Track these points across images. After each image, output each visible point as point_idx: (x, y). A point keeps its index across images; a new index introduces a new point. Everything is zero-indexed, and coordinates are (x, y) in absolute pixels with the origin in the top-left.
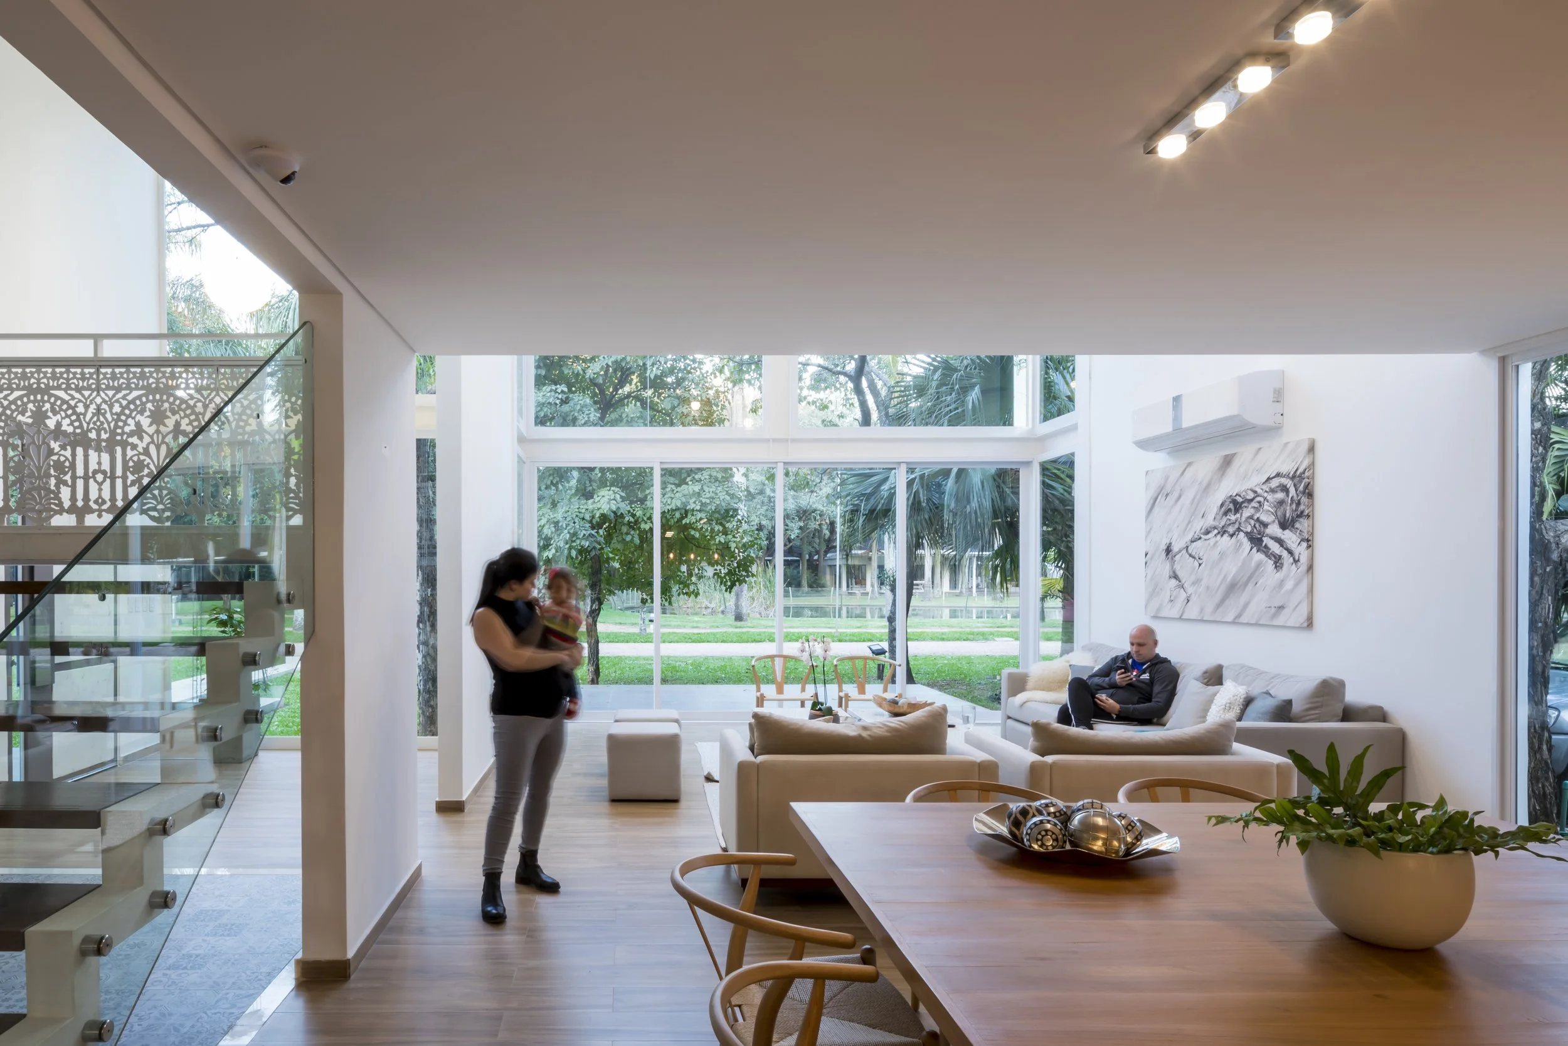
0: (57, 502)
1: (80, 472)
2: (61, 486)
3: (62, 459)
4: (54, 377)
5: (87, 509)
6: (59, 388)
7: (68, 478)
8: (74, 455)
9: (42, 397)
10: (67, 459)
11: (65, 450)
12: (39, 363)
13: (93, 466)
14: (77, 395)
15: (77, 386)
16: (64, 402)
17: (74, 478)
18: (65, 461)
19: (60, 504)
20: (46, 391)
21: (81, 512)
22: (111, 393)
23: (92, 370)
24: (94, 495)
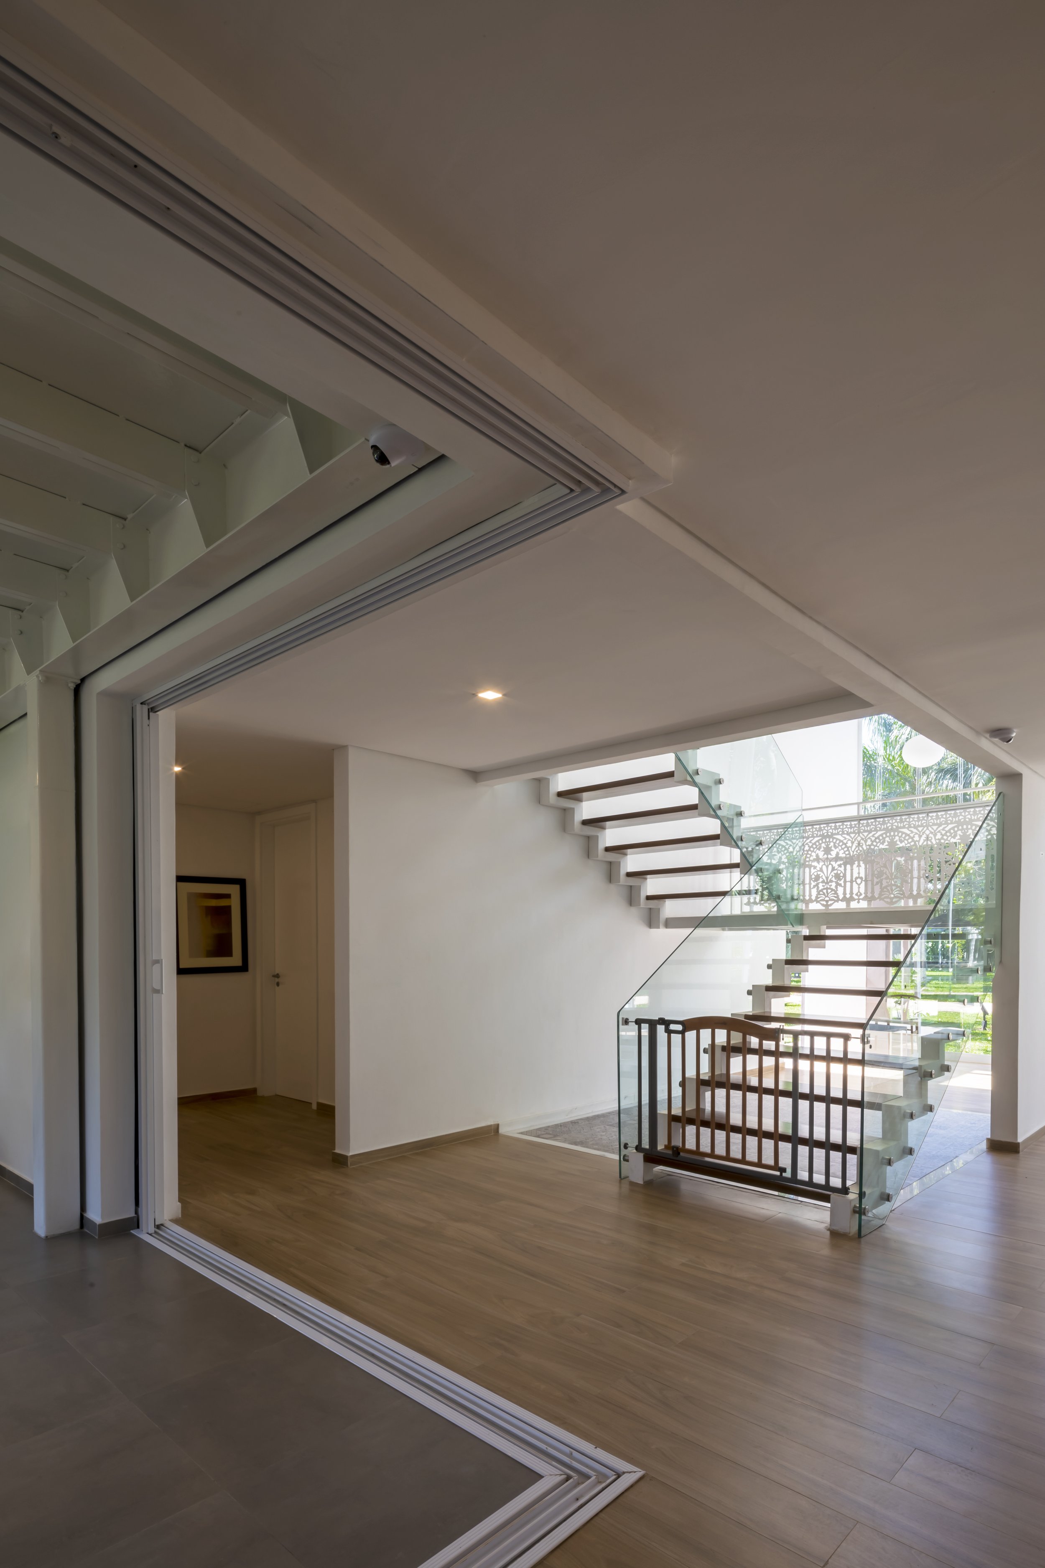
0: (836, 895)
1: (848, 878)
2: (838, 887)
3: (839, 872)
4: (836, 828)
5: (852, 899)
6: (838, 834)
7: (842, 882)
8: (845, 869)
9: (829, 840)
10: (842, 872)
11: (841, 867)
12: (827, 822)
13: (855, 875)
14: (848, 837)
15: (847, 832)
16: (841, 841)
17: (845, 882)
18: (840, 873)
19: (838, 897)
20: (831, 836)
21: (848, 901)
22: (866, 834)
23: (856, 823)
24: (855, 891)
